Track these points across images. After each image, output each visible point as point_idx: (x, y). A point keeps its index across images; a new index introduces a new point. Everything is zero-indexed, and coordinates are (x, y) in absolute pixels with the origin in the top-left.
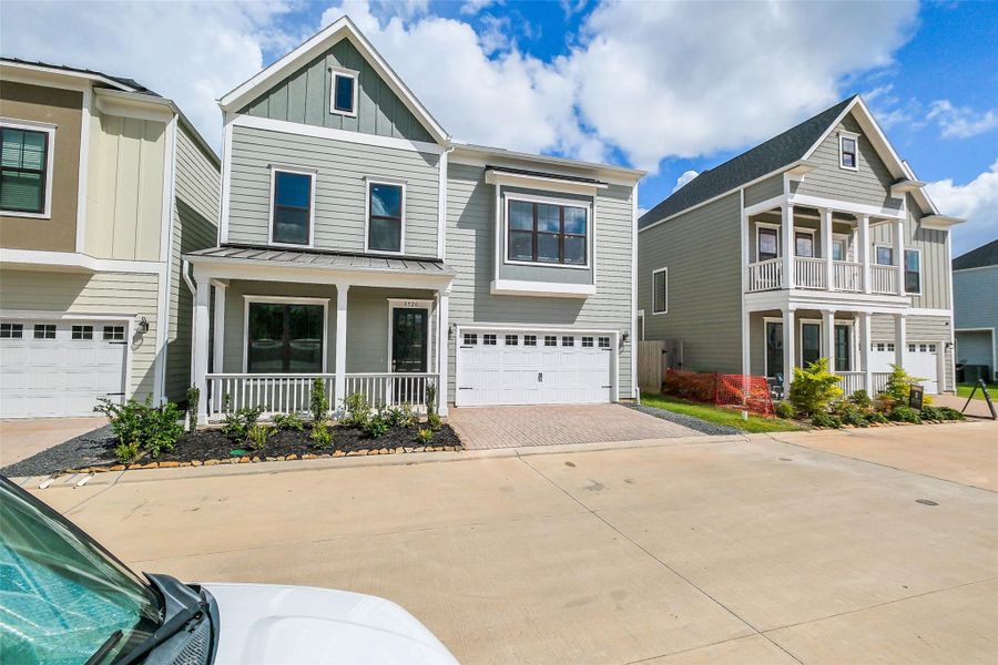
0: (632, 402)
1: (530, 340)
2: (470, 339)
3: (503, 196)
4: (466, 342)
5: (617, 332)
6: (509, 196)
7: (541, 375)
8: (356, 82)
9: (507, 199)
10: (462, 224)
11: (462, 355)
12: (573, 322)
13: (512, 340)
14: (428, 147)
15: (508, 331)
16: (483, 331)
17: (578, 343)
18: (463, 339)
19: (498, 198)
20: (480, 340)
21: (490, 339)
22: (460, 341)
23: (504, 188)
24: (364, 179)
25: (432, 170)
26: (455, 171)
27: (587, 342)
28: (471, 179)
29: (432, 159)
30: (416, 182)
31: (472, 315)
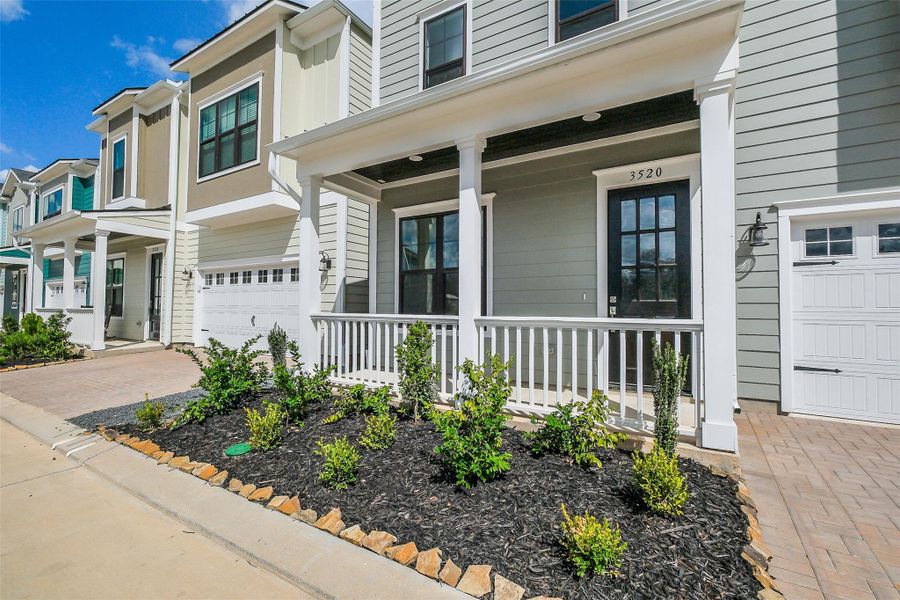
18: (802, 244)
22: (792, 249)
31: (832, 175)
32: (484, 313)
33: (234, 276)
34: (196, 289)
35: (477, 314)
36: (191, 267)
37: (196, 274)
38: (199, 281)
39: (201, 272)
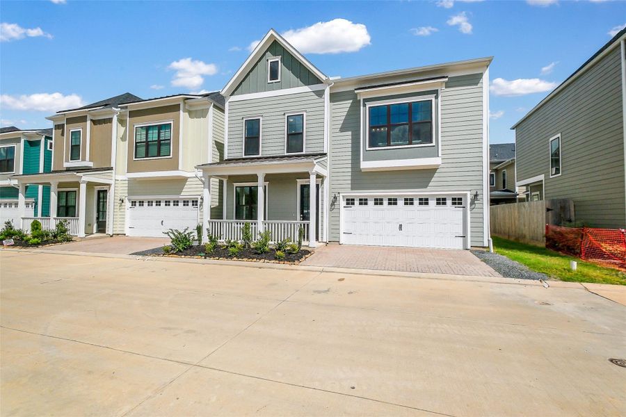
0: (485, 250)
1: (393, 202)
2: (350, 202)
3: (365, 105)
4: (347, 204)
5: (469, 193)
6: (369, 105)
7: (401, 226)
8: (280, 62)
9: (367, 107)
10: (343, 129)
11: (344, 212)
12: (426, 187)
13: (378, 202)
14: (318, 87)
15: (376, 196)
16: (359, 196)
17: (432, 203)
18: (345, 202)
19: (362, 107)
20: (357, 202)
21: (363, 202)
22: (343, 203)
23: (365, 100)
24: (284, 114)
25: (321, 100)
26: (335, 97)
27: (441, 201)
28: (347, 100)
29: (320, 94)
30: (312, 110)
31: (350, 186)
32: (265, 219)
33: (158, 203)
34: (126, 207)
35: (263, 220)
36: (124, 198)
37: (126, 201)
38: (128, 204)
39: (129, 200)
